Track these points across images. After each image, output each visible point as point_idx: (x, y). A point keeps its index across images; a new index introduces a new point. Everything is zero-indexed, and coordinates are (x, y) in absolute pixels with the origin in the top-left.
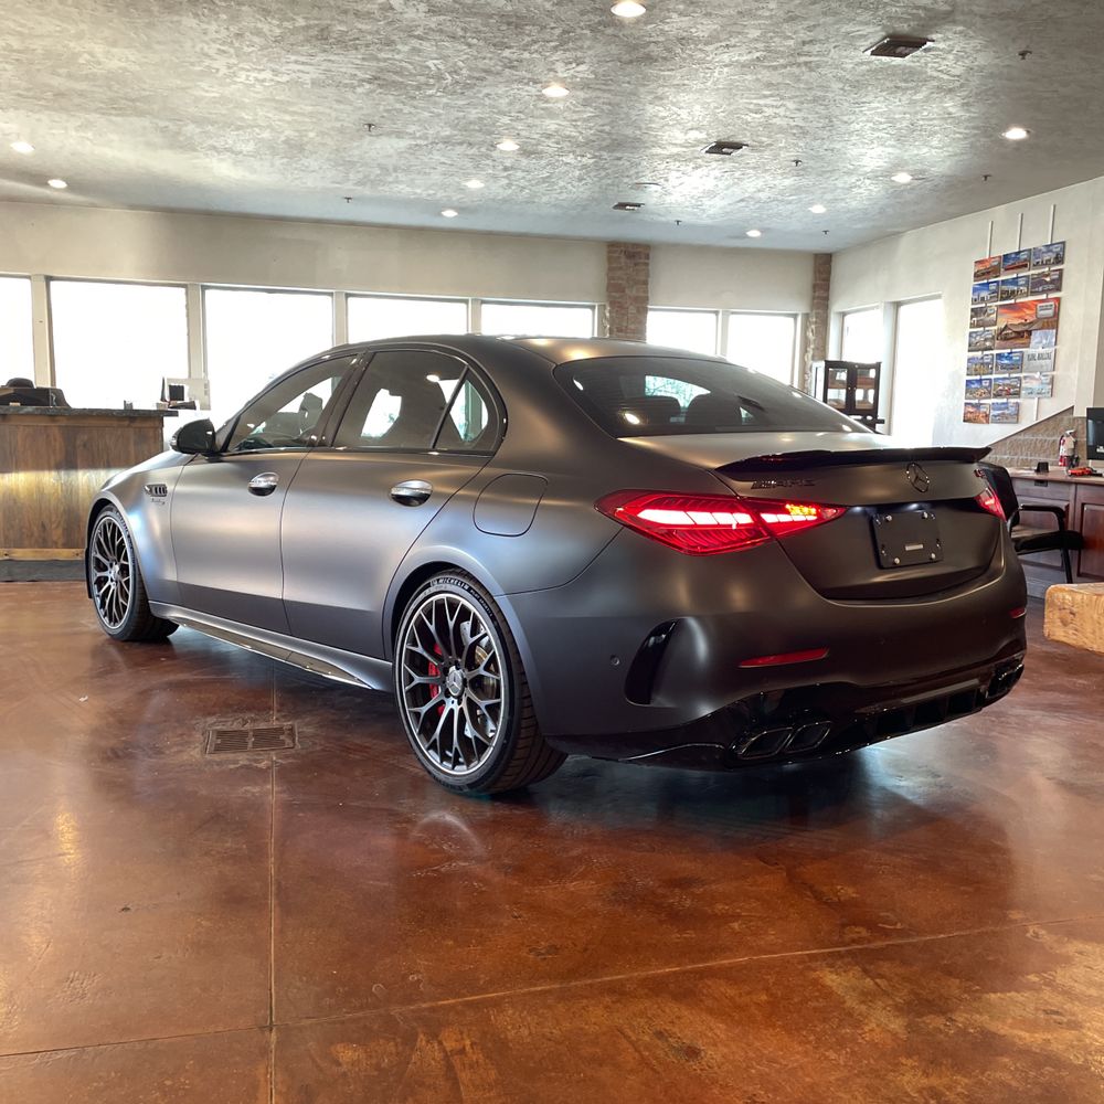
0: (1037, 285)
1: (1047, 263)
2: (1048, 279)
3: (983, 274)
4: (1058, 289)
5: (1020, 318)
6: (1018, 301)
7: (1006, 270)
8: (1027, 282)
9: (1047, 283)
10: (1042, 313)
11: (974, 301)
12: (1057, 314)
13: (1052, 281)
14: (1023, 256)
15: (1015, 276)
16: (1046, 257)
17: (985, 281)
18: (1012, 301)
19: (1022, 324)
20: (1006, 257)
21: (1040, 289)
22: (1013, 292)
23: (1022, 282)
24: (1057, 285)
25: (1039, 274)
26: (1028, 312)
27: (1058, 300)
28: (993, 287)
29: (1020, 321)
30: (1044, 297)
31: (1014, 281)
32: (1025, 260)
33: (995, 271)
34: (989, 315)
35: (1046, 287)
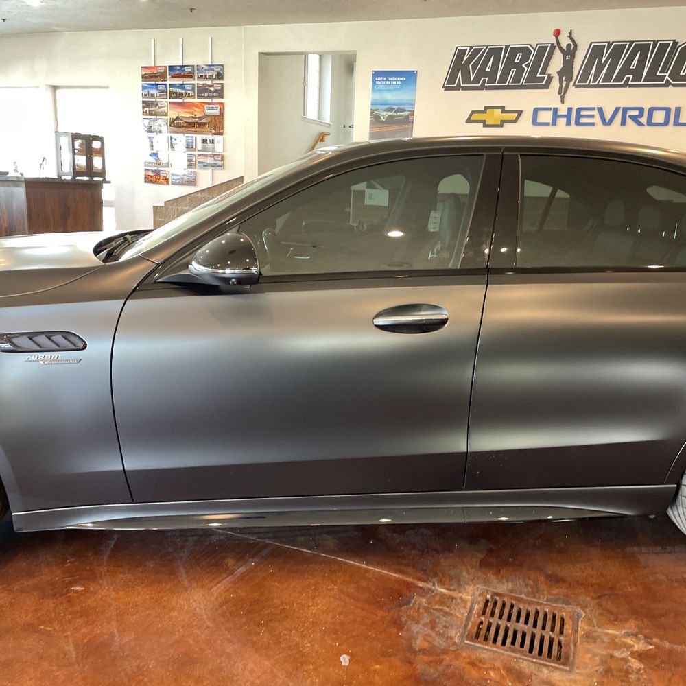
0: (202, 91)
1: (210, 77)
2: (212, 89)
3: (151, 77)
4: (222, 97)
5: (190, 113)
6: (186, 101)
7: (172, 77)
8: (193, 89)
9: (211, 91)
10: (208, 112)
11: (144, 96)
12: (222, 114)
13: (216, 91)
14: (188, 70)
15: (181, 82)
16: (209, 73)
17: (154, 83)
18: (181, 100)
19: (192, 117)
20: (171, 68)
21: (206, 95)
22: (181, 94)
23: (188, 87)
24: (220, 93)
25: (203, 84)
26: (197, 110)
27: (222, 104)
28: (161, 88)
29: (190, 115)
30: (209, 100)
31: (182, 86)
32: (190, 73)
33: (163, 76)
34: (160, 108)
35: (211, 94)
